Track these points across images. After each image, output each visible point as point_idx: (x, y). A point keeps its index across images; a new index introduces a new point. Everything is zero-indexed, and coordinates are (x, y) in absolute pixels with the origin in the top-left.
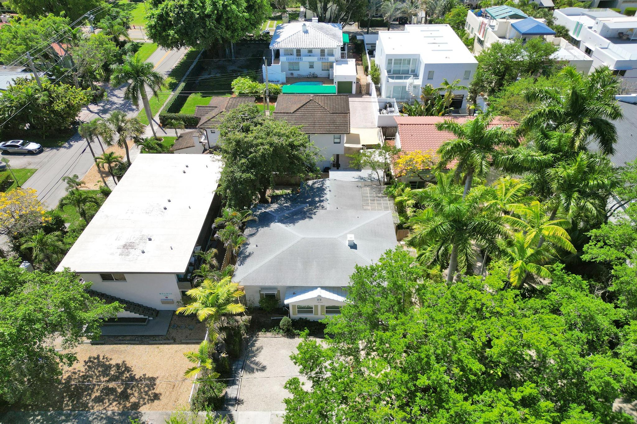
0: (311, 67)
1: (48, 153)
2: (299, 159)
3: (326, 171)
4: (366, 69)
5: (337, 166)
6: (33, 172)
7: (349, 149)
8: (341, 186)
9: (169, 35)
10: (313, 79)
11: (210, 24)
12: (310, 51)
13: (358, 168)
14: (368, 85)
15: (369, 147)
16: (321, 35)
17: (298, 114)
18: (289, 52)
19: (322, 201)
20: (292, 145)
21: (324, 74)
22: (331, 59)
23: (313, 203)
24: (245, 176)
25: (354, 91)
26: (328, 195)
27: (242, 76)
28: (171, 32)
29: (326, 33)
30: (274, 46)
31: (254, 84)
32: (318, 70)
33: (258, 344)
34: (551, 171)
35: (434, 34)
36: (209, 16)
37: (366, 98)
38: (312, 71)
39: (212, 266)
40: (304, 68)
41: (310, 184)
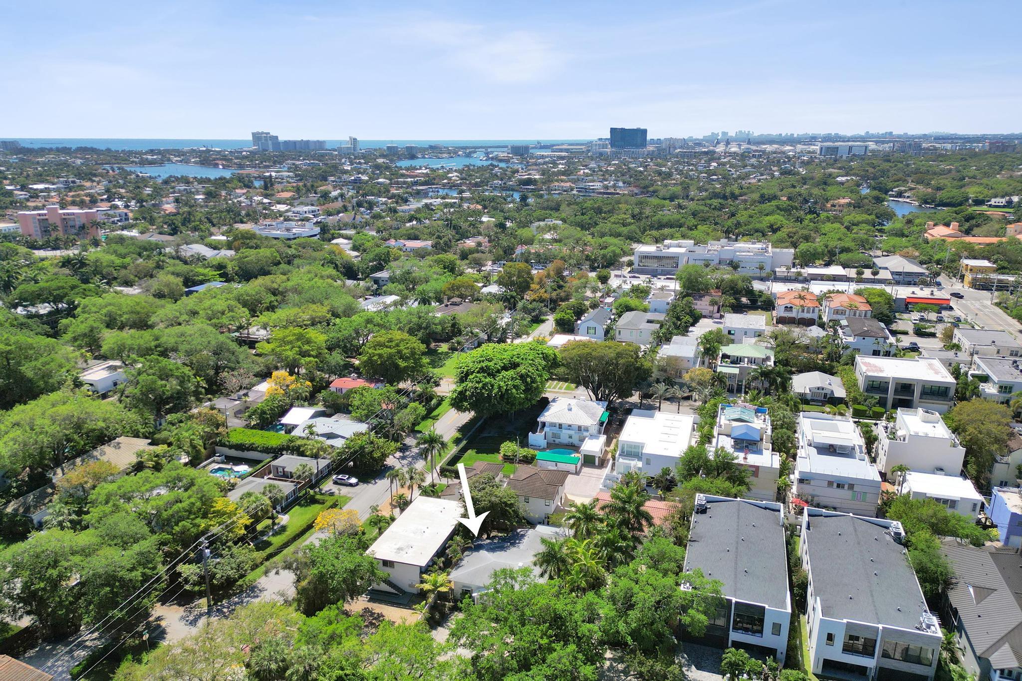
0: (570, 437)
1: (362, 486)
5: (546, 523)
6: (350, 499)
9: (463, 404)
10: (569, 447)
11: (494, 401)
12: (570, 426)
14: (608, 460)
16: (581, 413)
17: (524, 482)
18: (553, 425)
19: (520, 542)
22: (587, 433)
23: (513, 544)
25: (597, 463)
26: (525, 540)
27: (510, 441)
28: (466, 404)
29: (587, 412)
30: (541, 420)
31: (519, 448)
35: (675, 424)
36: (494, 395)
37: (604, 470)
38: (570, 440)
39: (440, 567)
40: (564, 436)
41: (518, 531)
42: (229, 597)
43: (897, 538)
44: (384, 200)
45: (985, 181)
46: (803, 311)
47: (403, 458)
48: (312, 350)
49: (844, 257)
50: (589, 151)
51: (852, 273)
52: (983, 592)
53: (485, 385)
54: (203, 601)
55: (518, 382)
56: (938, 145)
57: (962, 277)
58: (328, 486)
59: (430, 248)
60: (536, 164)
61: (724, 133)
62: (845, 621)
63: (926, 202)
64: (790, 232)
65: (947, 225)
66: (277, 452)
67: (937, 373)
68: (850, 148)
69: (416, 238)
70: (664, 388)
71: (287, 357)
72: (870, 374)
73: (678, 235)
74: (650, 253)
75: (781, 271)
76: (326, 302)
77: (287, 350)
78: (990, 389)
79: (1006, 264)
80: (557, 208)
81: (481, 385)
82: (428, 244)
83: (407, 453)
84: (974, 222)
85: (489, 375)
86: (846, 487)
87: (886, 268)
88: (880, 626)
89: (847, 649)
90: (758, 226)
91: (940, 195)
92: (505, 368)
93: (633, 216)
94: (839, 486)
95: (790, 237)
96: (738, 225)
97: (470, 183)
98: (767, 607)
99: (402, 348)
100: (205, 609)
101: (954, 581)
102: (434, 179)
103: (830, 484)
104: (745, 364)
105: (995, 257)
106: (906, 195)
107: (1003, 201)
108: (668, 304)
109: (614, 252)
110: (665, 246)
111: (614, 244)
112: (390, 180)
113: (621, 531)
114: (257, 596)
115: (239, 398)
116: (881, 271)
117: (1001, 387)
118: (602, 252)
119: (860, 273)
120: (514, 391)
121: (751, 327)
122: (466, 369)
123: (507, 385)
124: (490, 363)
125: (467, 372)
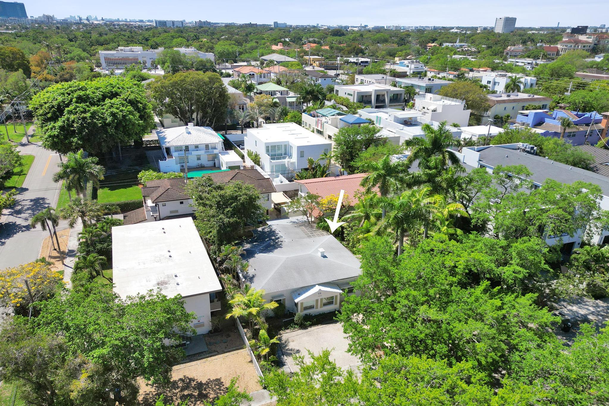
0: (199, 159)
4: (243, 158)
9: (72, 142)
10: (202, 168)
12: (197, 147)
18: (178, 149)
19: (278, 238)
22: (216, 151)
24: (232, 220)
27: (145, 170)
28: (75, 140)
30: (165, 145)
32: (205, 161)
34: (439, 179)
35: (288, 129)
36: (109, 124)
38: (199, 162)
39: (235, 286)
40: (192, 160)
41: (260, 229)
43: (530, 152)
46: (261, 77)
53: (94, 114)
55: (130, 108)
68: (173, 23)
73: (122, 45)
81: (88, 115)
85: (93, 104)
87: (273, 60)
92: (106, 96)
104: (279, 95)
110: (122, 51)
120: (131, 116)
122: (55, 103)
123: (121, 111)
124: (88, 92)
125: (59, 105)
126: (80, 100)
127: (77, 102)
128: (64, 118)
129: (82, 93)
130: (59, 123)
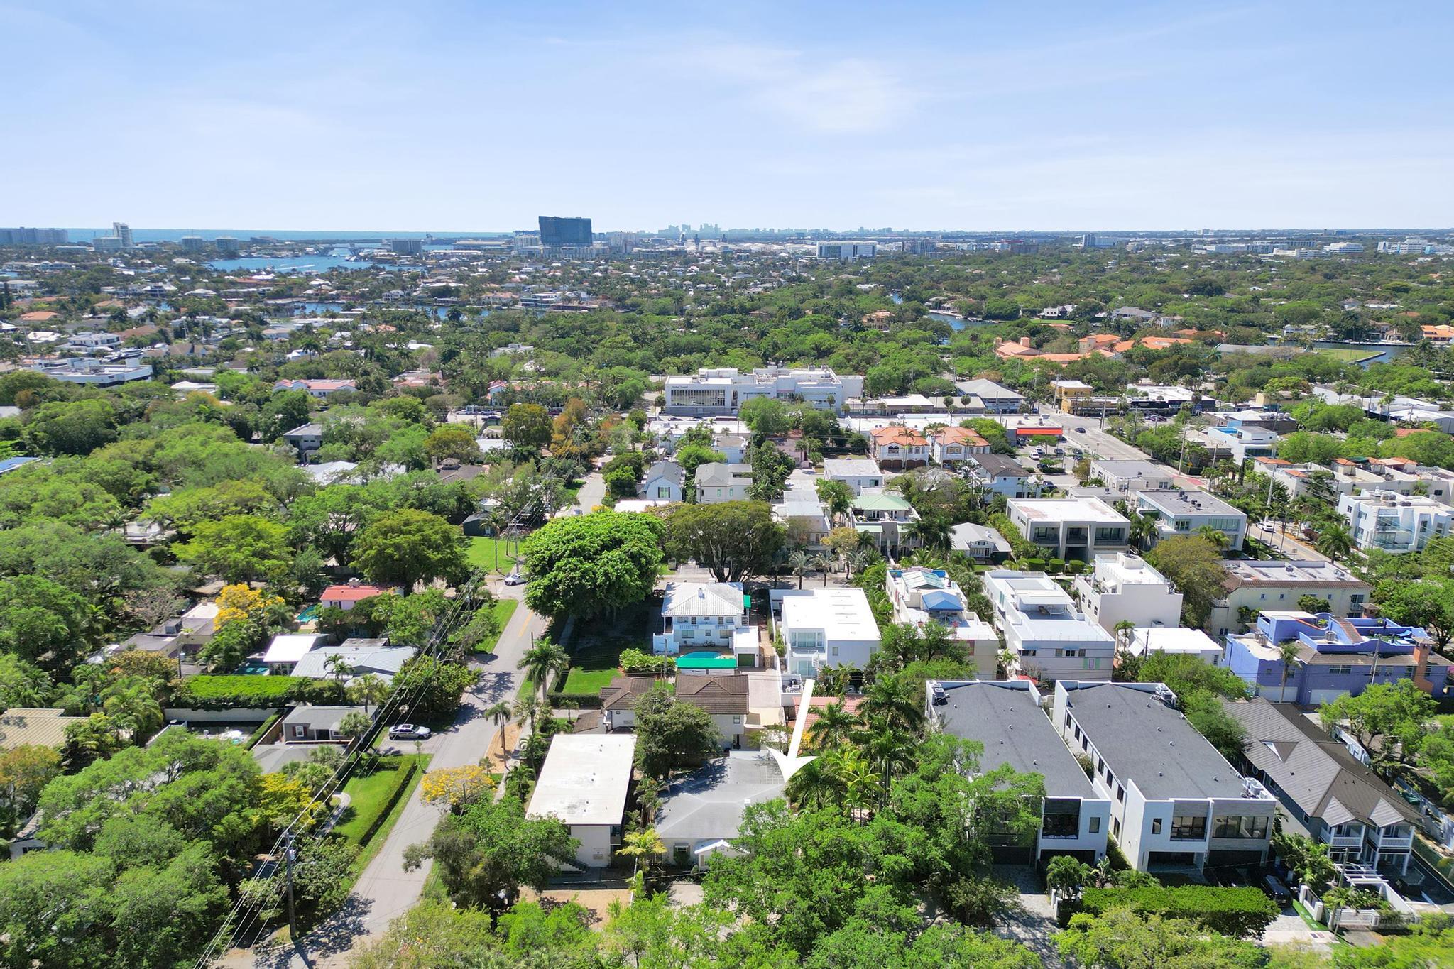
1: (437, 738)
2: (704, 737)
3: (726, 752)
4: (771, 638)
5: (737, 747)
6: (431, 757)
7: (750, 730)
8: (740, 764)
9: (555, 604)
10: (711, 648)
11: (600, 594)
12: (707, 618)
13: (758, 748)
14: (772, 658)
15: (768, 727)
16: (718, 599)
17: (699, 695)
18: (682, 620)
19: (723, 776)
20: (698, 725)
21: (722, 642)
22: (731, 627)
23: (715, 779)
24: (661, 750)
25: (757, 664)
26: (728, 772)
27: (631, 648)
28: (558, 603)
29: (725, 597)
30: (666, 614)
31: (645, 657)
32: (716, 638)
33: (673, 888)
35: (847, 601)
36: (600, 586)
37: (770, 672)
38: (709, 639)
39: (638, 823)
40: (699, 636)
41: (712, 761)
42: (320, 921)
43: (1168, 702)
44: (225, 321)
45: (1025, 287)
46: (911, 451)
47: (480, 691)
48: (272, 549)
49: (921, 383)
50: (511, 249)
51: (939, 402)
52: (1286, 748)
53: (585, 572)
54: (286, 930)
55: (630, 565)
56: (952, 245)
57: (1059, 402)
58: (384, 743)
59: (353, 390)
60: (440, 267)
61: (685, 227)
62: (1172, 800)
63: (971, 315)
64: (848, 355)
65: (1016, 340)
66: (282, 705)
67: (1104, 513)
68: (855, 248)
69: (320, 376)
70: (805, 559)
71: (236, 563)
72: (1035, 520)
73: (708, 361)
74: (686, 386)
75: (855, 403)
76: (256, 476)
77: (231, 551)
78: (1166, 527)
79: (1102, 385)
80: (515, 328)
81: (578, 573)
82: (348, 384)
83: (482, 684)
84: (1040, 336)
85: (588, 558)
86: (1077, 654)
87: (975, 395)
88: (1211, 800)
89: (1178, 835)
90: (802, 348)
91: (986, 306)
92: (605, 547)
93: (635, 339)
94: (1068, 653)
95: (849, 360)
96: (776, 347)
97: (353, 295)
98: (1082, 799)
99: (427, 532)
100: (290, 945)
101: (1246, 741)
102: (291, 289)
103: (1059, 652)
104: (887, 520)
105: (1088, 376)
106: (946, 305)
107: (1056, 311)
108: (742, 452)
109: (634, 386)
110: (702, 376)
111: (633, 376)
112: (216, 290)
113: (895, 733)
114: (365, 913)
115: (169, 633)
116: (973, 399)
117: (1177, 523)
118: (619, 387)
119: (948, 403)
120: (627, 577)
121: (863, 474)
122: (547, 554)
123: (617, 570)
124: (584, 543)
125: (550, 557)
126: (575, 552)
127: (569, 556)
128: (550, 576)
129: (577, 544)
130: (545, 582)
